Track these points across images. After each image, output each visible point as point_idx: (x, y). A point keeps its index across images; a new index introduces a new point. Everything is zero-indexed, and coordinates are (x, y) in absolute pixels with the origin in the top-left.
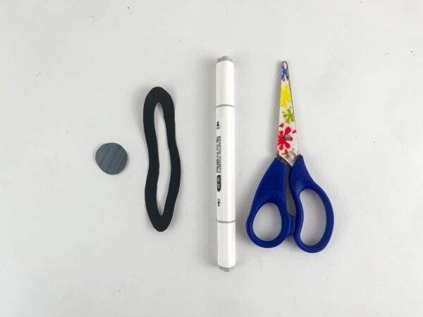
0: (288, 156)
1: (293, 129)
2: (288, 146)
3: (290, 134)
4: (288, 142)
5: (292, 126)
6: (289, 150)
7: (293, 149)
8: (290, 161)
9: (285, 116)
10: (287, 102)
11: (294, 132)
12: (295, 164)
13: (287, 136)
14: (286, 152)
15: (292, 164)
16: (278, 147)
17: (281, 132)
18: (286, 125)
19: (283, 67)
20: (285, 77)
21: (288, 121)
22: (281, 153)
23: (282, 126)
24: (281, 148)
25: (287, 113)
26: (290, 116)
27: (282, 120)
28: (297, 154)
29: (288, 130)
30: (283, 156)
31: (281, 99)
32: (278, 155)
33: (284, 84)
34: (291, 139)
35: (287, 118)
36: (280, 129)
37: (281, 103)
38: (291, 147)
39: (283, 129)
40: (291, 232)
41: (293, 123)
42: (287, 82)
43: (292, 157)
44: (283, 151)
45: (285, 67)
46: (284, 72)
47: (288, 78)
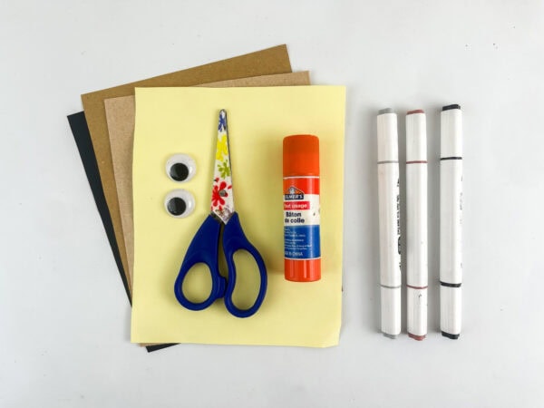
0: (222, 214)
1: (229, 184)
2: (223, 202)
3: (226, 189)
4: (223, 198)
5: (228, 181)
6: (223, 207)
7: (228, 206)
8: (224, 218)
9: (221, 170)
10: (223, 155)
11: (229, 188)
12: (229, 222)
13: (221, 191)
14: (220, 208)
15: (225, 222)
16: (212, 203)
17: (216, 187)
18: (221, 180)
19: (221, 116)
20: (223, 127)
21: (223, 176)
22: (215, 209)
23: (217, 180)
24: (215, 204)
25: (223, 167)
26: (227, 171)
27: (217, 174)
28: (231, 211)
29: (223, 185)
30: (217, 213)
31: (218, 151)
32: (212, 211)
33: (221, 135)
34: (226, 195)
35: (223, 172)
36: (215, 184)
37: (217, 156)
38: (226, 203)
39: (218, 184)
41: (229, 178)
42: (224, 133)
43: (226, 214)
44: (217, 208)
45: (223, 116)
46: (221, 122)
47: (226, 127)
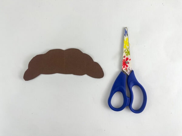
0: (127, 71)
1: (129, 59)
2: (127, 66)
3: (128, 61)
4: (127, 64)
5: (129, 57)
6: (127, 68)
7: (129, 68)
8: (128, 73)
9: (126, 52)
10: (127, 46)
12: (130, 74)
13: (126, 62)
14: (126, 68)
15: (128, 74)
16: (123, 66)
17: (124, 60)
18: (126, 57)
19: (125, 30)
20: (126, 35)
21: (127, 55)
22: (124, 69)
24: (124, 67)
26: (128, 53)
27: (124, 54)
28: (131, 70)
29: (127, 59)
30: (125, 71)
31: (124, 44)
32: (122, 70)
33: (126, 38)
34: (129, 63)
35: (127, 53)
36: (124, 58)
37: (124, 47)
38: (129, 66)
39: (125, 59)
40: (128, 104)
41: (129, 56)
42: (127, 37)
43: (129, 71)
44: (125, 68)
45: (126, 30)
46: (125, 32)
47: (127, 35)
